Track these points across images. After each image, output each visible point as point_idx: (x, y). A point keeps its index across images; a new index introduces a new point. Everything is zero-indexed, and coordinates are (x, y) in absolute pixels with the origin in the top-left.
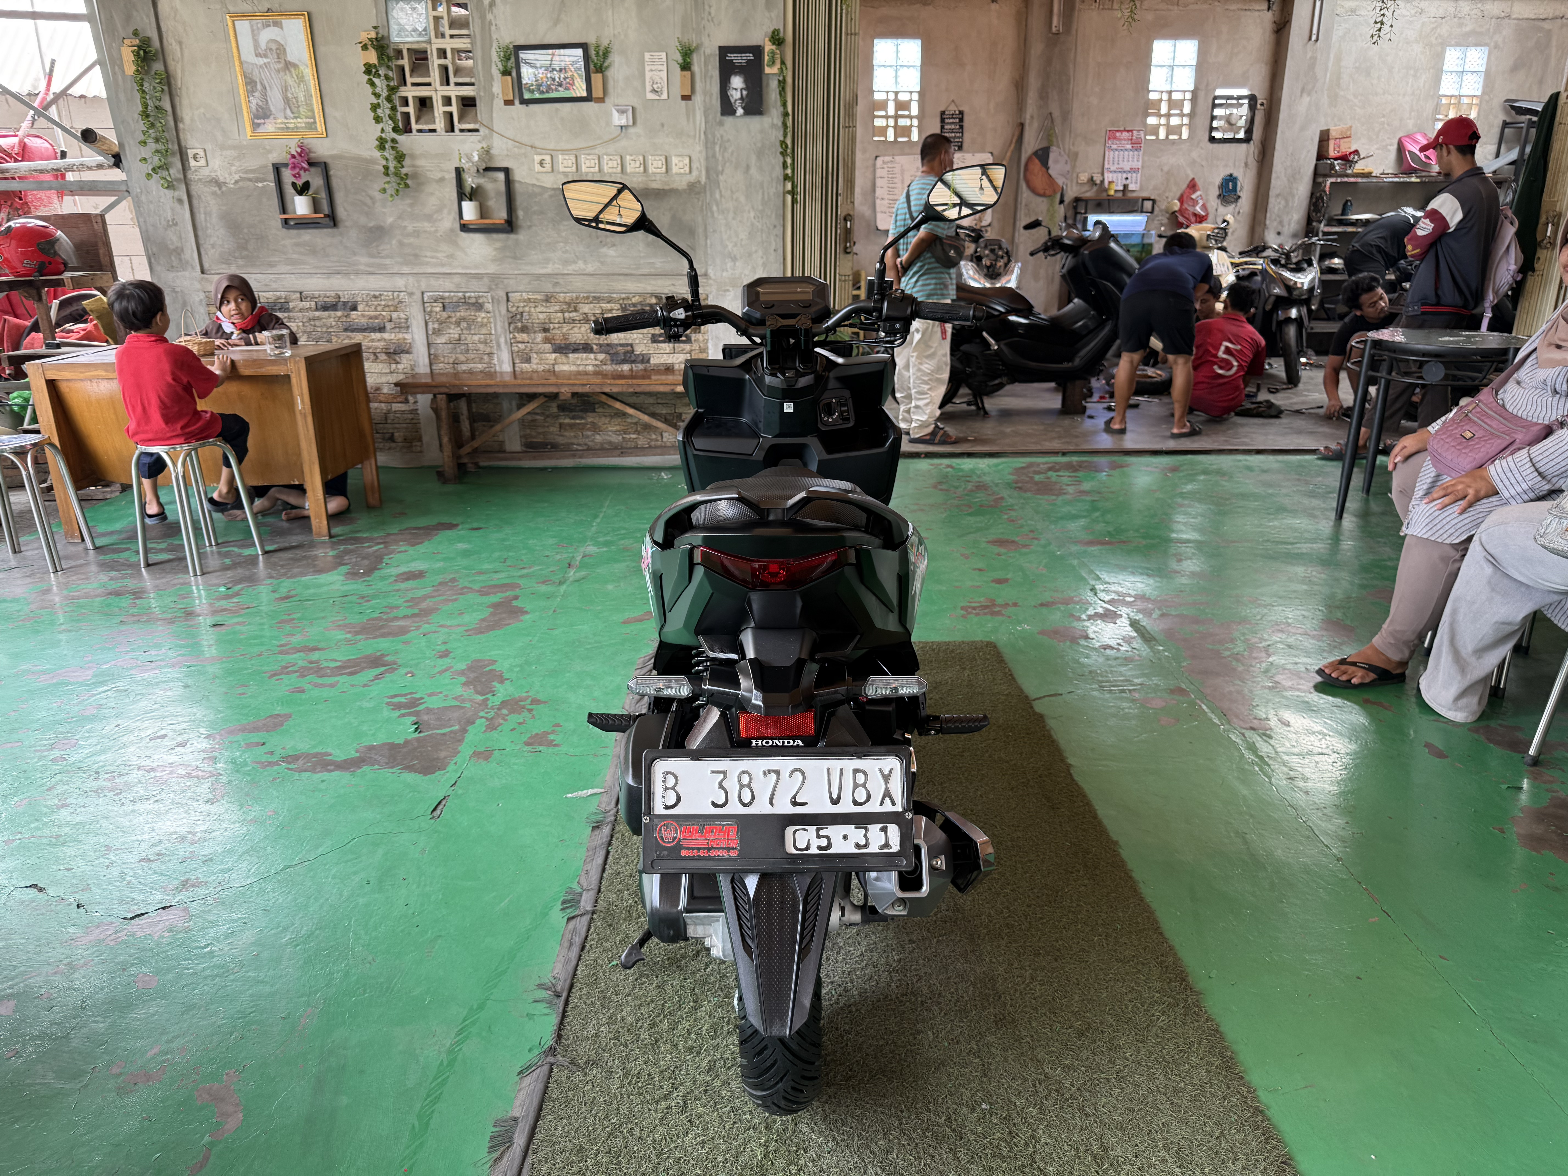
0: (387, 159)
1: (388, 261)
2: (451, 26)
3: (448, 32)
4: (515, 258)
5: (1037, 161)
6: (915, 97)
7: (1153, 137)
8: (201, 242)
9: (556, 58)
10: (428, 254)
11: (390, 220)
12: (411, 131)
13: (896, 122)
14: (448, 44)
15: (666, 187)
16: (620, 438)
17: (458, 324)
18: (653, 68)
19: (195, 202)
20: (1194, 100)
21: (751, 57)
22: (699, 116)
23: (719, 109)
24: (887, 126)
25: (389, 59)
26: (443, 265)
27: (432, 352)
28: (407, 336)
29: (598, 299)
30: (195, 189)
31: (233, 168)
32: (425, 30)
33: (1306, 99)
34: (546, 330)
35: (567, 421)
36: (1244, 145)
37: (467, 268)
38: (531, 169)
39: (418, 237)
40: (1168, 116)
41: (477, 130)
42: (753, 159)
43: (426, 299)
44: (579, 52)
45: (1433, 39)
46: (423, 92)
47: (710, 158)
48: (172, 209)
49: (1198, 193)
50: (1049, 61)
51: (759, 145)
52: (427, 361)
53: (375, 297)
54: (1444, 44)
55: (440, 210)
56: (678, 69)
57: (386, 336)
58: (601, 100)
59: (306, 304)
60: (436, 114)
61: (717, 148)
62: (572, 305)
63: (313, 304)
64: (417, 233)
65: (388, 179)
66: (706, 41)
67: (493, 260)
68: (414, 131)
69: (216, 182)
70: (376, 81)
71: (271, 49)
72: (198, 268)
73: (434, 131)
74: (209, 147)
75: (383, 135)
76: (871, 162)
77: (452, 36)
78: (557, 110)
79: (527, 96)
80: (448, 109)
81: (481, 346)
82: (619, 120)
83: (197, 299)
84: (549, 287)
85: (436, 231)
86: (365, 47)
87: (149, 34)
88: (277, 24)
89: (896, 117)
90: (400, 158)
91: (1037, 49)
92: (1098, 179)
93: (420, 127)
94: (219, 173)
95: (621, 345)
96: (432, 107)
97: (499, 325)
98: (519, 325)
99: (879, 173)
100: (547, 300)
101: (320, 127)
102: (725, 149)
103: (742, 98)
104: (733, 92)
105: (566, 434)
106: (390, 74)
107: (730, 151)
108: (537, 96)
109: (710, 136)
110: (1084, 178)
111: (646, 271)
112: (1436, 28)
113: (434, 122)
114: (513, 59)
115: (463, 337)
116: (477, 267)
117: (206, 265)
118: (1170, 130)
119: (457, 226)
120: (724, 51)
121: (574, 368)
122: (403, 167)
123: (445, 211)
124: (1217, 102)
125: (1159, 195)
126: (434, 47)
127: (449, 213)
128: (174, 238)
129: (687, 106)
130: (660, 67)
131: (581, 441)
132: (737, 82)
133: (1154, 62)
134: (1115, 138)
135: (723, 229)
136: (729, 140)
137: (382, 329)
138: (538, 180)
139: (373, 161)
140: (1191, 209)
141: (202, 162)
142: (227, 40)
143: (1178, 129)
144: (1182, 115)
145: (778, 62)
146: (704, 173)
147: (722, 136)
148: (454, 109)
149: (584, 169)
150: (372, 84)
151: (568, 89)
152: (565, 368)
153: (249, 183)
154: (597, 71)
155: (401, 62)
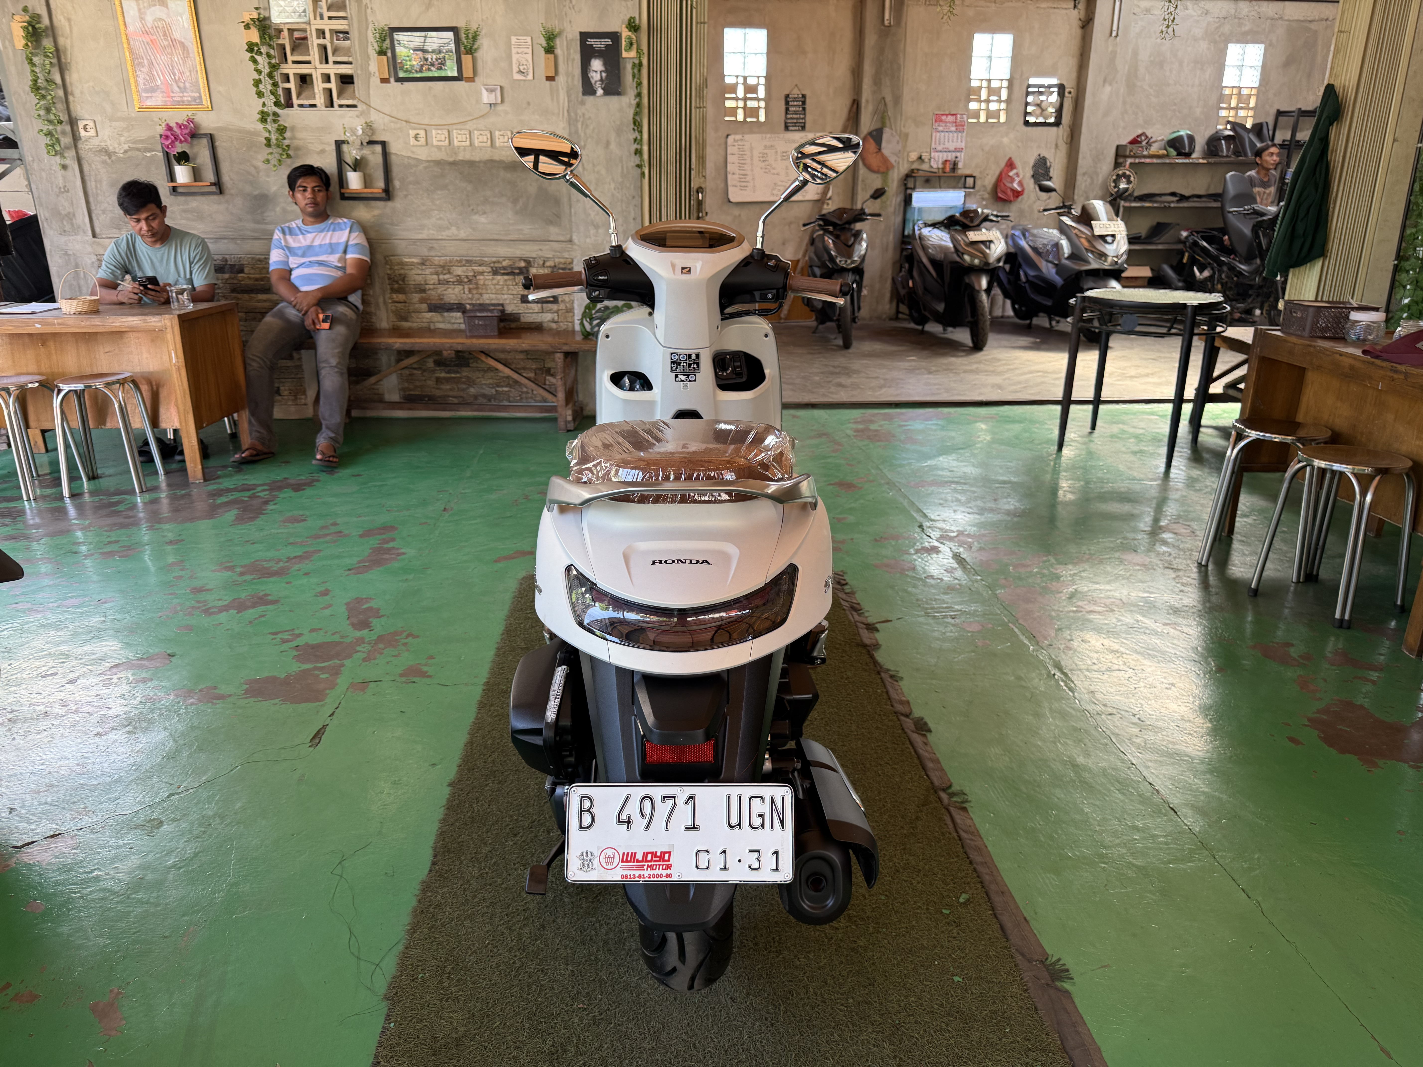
0: (270, 132)
2: (329, 8)
3: (326, 14)
4: (393, 224)
5: (871, 141)
6: (762, 81)
7: (974, 121)
8: (93, 207)
9: (428, 40)
11: (273, 189)
12: (292, 106)
13: (745, 104)
14: (327, 26)
16: (493, 391)
18: (520, 51)
19: (86, 170)
20: (1010, 87)
21: (609, 42)
22: (563, 96)
23: (581, 89)
24: (737, 107)
25: (271, 38)
29: (469, 262)
30: (85, 157)
31: (122, 139)
32: (304, 11)
33: (1108, 89)
34: (422, 291)
35: (443, 375)
36: (1055, 129)
38: (406, 143)
40: (988, 101)
41: (355, 106)
42: (613, 136)
44: (450, 35)
45: (1217, 37)
46: (304, 69)
48: (64, 177)
49: (1015, 171)
50: (881, 51)
51: (618, 123)
54: (1227, 41)
56: (542, 51)
58: (471, 80)
60: (316, 90)
61: (580, 125)
62: (447, 268)
65: (270, 150)
66: (567, 26)
68: (295, 106)
69: (106, 151)
70: (258, 58)
71: (157, 27)
72: (90, 233)
73: (314, 106)
74: (98, 119)
75: (265, 109)
76: (723, 140)
77: (330, 18)
78: (430, 88)
79: (401, 75)
80: (327, 85)
82: (486, 98)
83: (89, 262)
84: (424, 252)
86: (247, 27)
87: (39, 12)
88: (162, 4)
89: (745, 99)
90: (282, 130)
91: (871, 40)
92: (926, 157)
93: (301, 102)
94: (108, 143)
96: (312, 83)
97: (377, 286)
98: (397, 286)
99: (730, 150)
100: (423, 263)
101: (205, 100)
102: (587, 126)
103: (601, 80)
104: (593, 74)
105: (442, 387)
106: (272, 52)
107: (591, 127)
108: (411, 75)
109: (572, 114)
110: (914, 156)
111: (516, 236)
112: (1219, 27)
113: (314, 98)
114: (388, 41)
117: (98, 230)
118: (990, 114)
120: (584, 36)
121: (448, 326)
122: (285, 139)
124: (1030, 90)
125: (981, 172)
126: (314, 28)
128: (66, 204)
129: (551, 86)
130: (526, 50)
131: (456, 394)
132: (597, 65)
133: (974, 54)
134: (941, 121)
136: (590, 118)
138: (413, 152)
139: (256, 134)
140: (1009, 185)
141: (92, 133)
142: (115, 17)
143: (996, 114)
144: (1000, 101)
145: (635, 46)
147: (584, 114)
148: (333, 85)
149: (456, 143)
150: (254, 61)
151: (440, 69)
152: (441, 326)
153: (137, 153)
154: (467, 53)
155: (280, 42)
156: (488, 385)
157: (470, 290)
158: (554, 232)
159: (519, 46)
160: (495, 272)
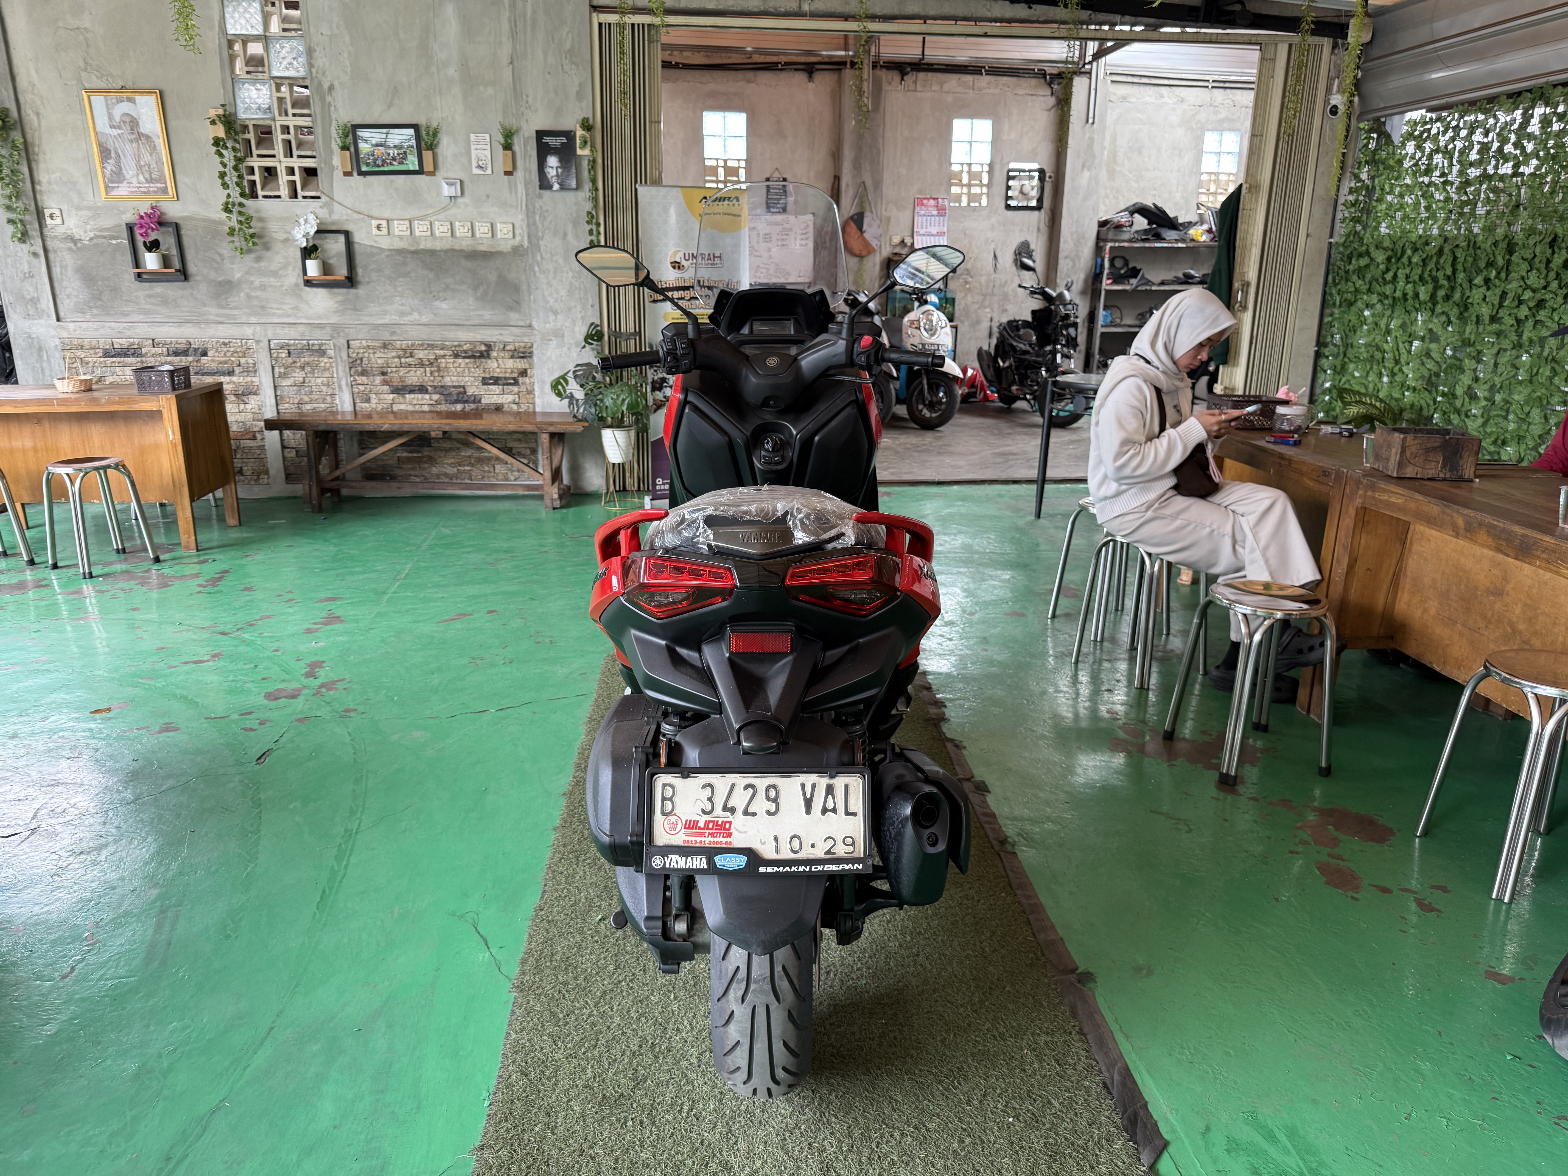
0: (233, 221)
1: (236, 312)
2: (294, 105)
3: (291, 111)
4: (355, 310)
5: (853, 225)
6: (743, 164)
7: (956, 205)
8: (58, 292)
9: (390, 136)
10: (275, 306)
11: (238, 275)
12: (257, 197)
14: (291, 122)
15: (493, 250)
16: (455, 470)
17: (302, 368)
18: (479, 147)
19: (51, 256)
20: (991, 172)
21: (564, 140)
22: (521, 189)
23: (538, 183)
25: (236, 133)
26: (288, 316)
27: (278, 393)
28: (254, 379)
29: (432, 346)
30: (50, 244)
31: (88, 227)
32: (269, 108)
33: (1086, 174)
34: (384, 374)
35: (405, 454)
36: (1036, 213)
37: (311, 318)
38: (369, 232)
39: (264, 290)
40: (969, 186)
41: (319, 198)
42: (569, 228)
43: (272, 346)
44: (411, 131)
45: (1193, 124)
46: (269, 162)
47: (531, 225)
48: (29, 263)
50: (860, 136)
51: (575, 215)
52: (273, 401)
53: (224, 344)
54: (1203, 129)
55: (285, 267)
56: (500, 148)
57: (235, 379)
58: (432, 174)
59: (159, 350)
60: (281, 182)
61: (537, 218)
62: (409, 352)
63: (165, 350)
64: (263, 287)
65: (234, 239)
66: (523, 125)
67: (335, 312)
68: (260, 198)
69: (72, 239)
70: (224, 152)
71: (124, 122)
72: (54, 317)
73: (279, 197)
74: (65, 208)
75: (230, 200)
77: (294, 115)
78: (392, 181)
79: (364, 168)
80: (291, 178)
81: (324, 388)
82: (447, 191)
83: (53, 345)
84: (386, 336)
85: (282, 286)
86: (213, 122)
87: (7, 105)
88: (131, 100)
89: (726, 181)
91: (850, 124)
92: (908, 241)
93: (266, 193)
94: (74, 231)
95: (454, 387)
96: (276, 175)
97: (340, 369)
98: (360, 369)
100: (385, 346)
101: (171, 191)
102: (545, 218)
103: (557, 175)
104: (550, 170)
105: (405, 467)
106: (237, 146)
107: (549, 219)
108: (374, 169)
109: (530, 207)
110: (896, 240)
111: (476, 322)
112: (1195, 115)
113: (279, 189)
114: (351, 136)
115: (307, 380)
116: (320, 318)
117: (62, 314)
118: (972, 198)
119: (302, 282)
120: (540, 134)
121: (410, 408)
123: (290, 268)
126: (278, 124)
127: (294, 269)
128: (31, 289)
129: (509, 180)
130: (485, 147)
131: (417, 473)
132: (553, 161)
133: (954, 138)
134: (923, 205)
135: (545, 287)
136: (547, 211)
137: (231, 373)
138: (375, 242)
139: (221, 223)
141: (58, 221)
142: (83, 111)
143: (977, 198)
144: (981, 185)
145: (589, 144)
146: (526, 238)
147: (541, 207)
148: (297, 178)
149: (417, 233)
150: (221, 155)
151: (401, 163)
152: (403, 407)
153: (104, 240)
154: (428, 149)
155: (247, 136)
156: (450, 465)
157: (431, 373)
158: (514, 317)
159: (478, 143)
160: (456, 356)
